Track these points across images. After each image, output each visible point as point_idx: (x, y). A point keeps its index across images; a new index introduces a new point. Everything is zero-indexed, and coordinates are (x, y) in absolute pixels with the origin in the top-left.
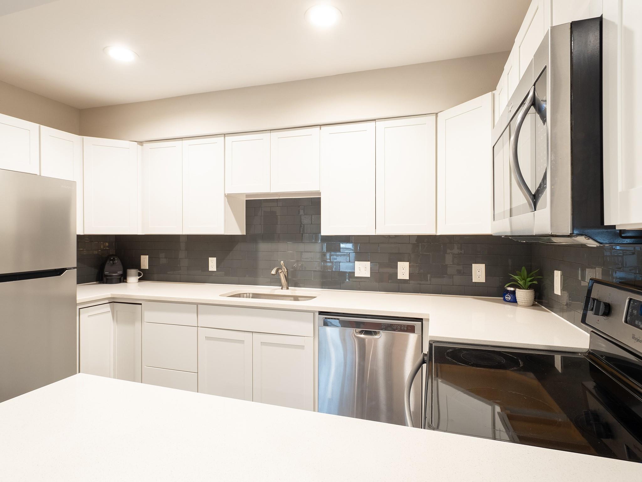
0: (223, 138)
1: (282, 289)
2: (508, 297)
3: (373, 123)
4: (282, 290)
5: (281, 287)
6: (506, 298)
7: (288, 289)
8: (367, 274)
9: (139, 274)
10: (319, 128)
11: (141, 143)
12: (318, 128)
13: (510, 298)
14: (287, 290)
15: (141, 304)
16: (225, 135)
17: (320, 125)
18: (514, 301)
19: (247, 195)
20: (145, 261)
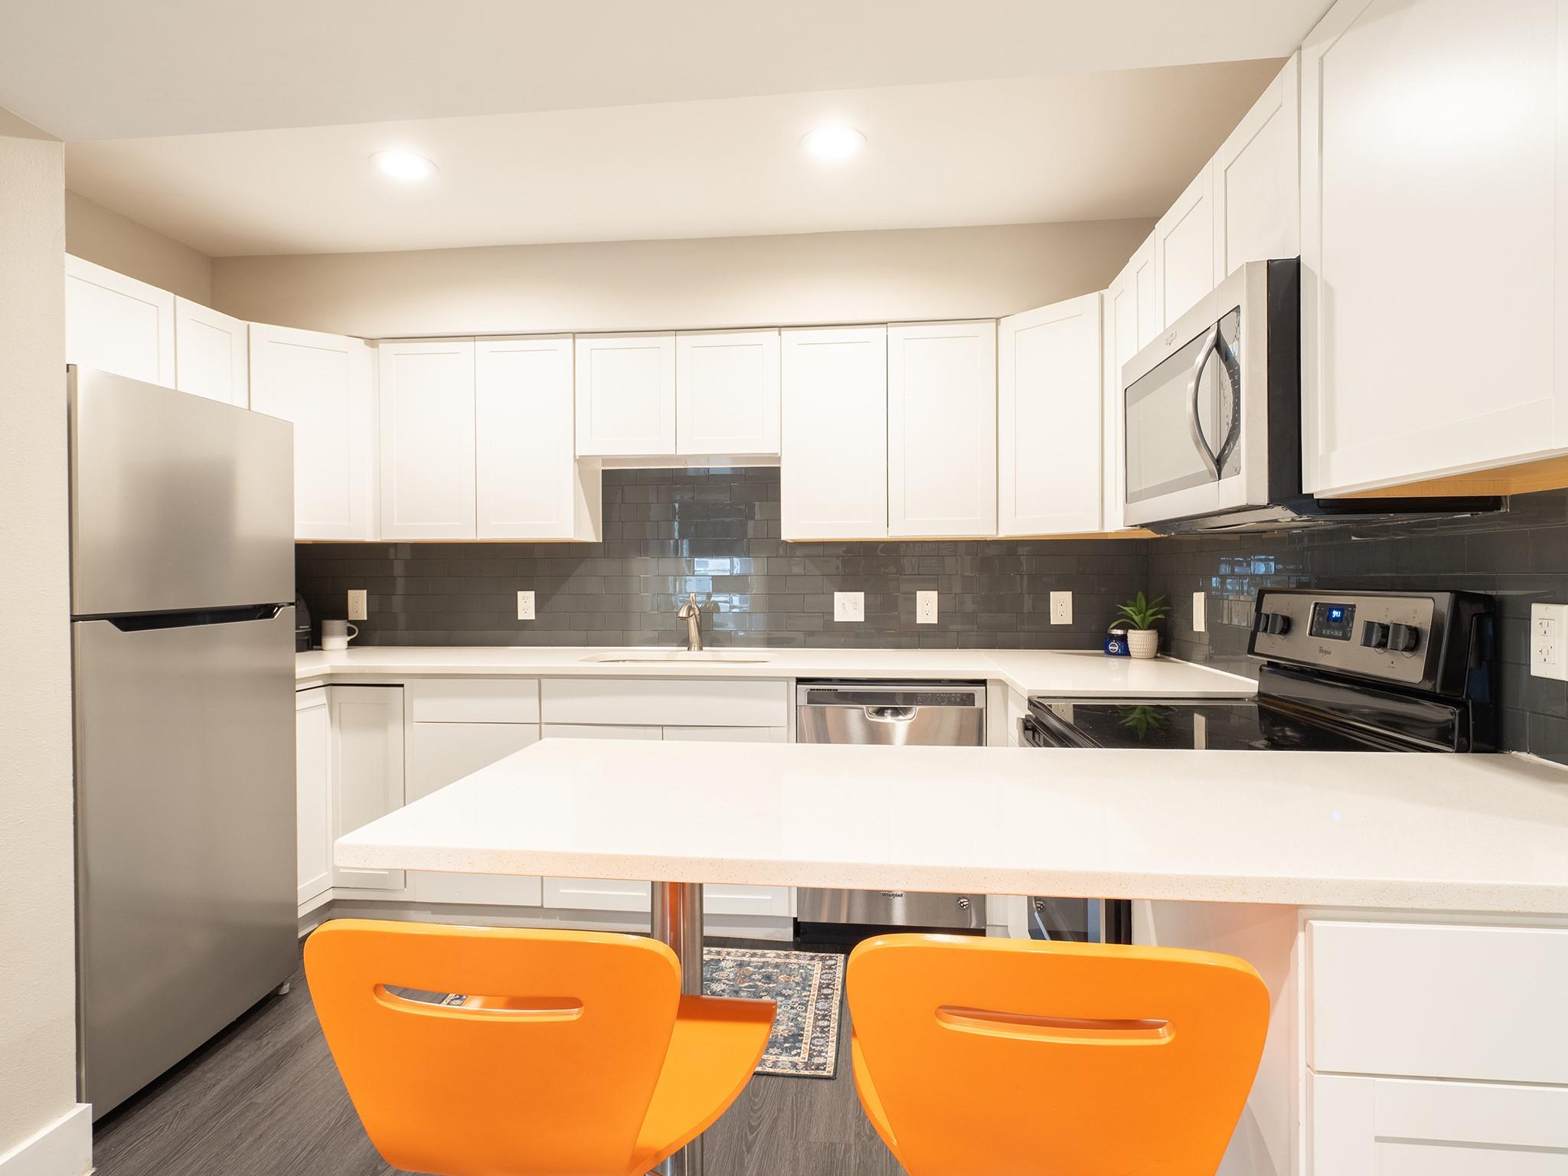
0: (571, 340)
1: (688, 649)
2: (1114, 647)
3: (882, 329)
4: (689, 652)
5: (687, 648)
6: (1110, 648)
7: (701, 649)
8: (859, 616)
9: (350, 632)
10: (777, 332)
11: (372, 342)
12: (775, 332)
13: (1117, 648)
14: (701, 652)
15: (402, 686)
16: (574, 335)
17: (780, 327)
18: (1125, 652)
19: (605, 460)
20: (358, 603)
